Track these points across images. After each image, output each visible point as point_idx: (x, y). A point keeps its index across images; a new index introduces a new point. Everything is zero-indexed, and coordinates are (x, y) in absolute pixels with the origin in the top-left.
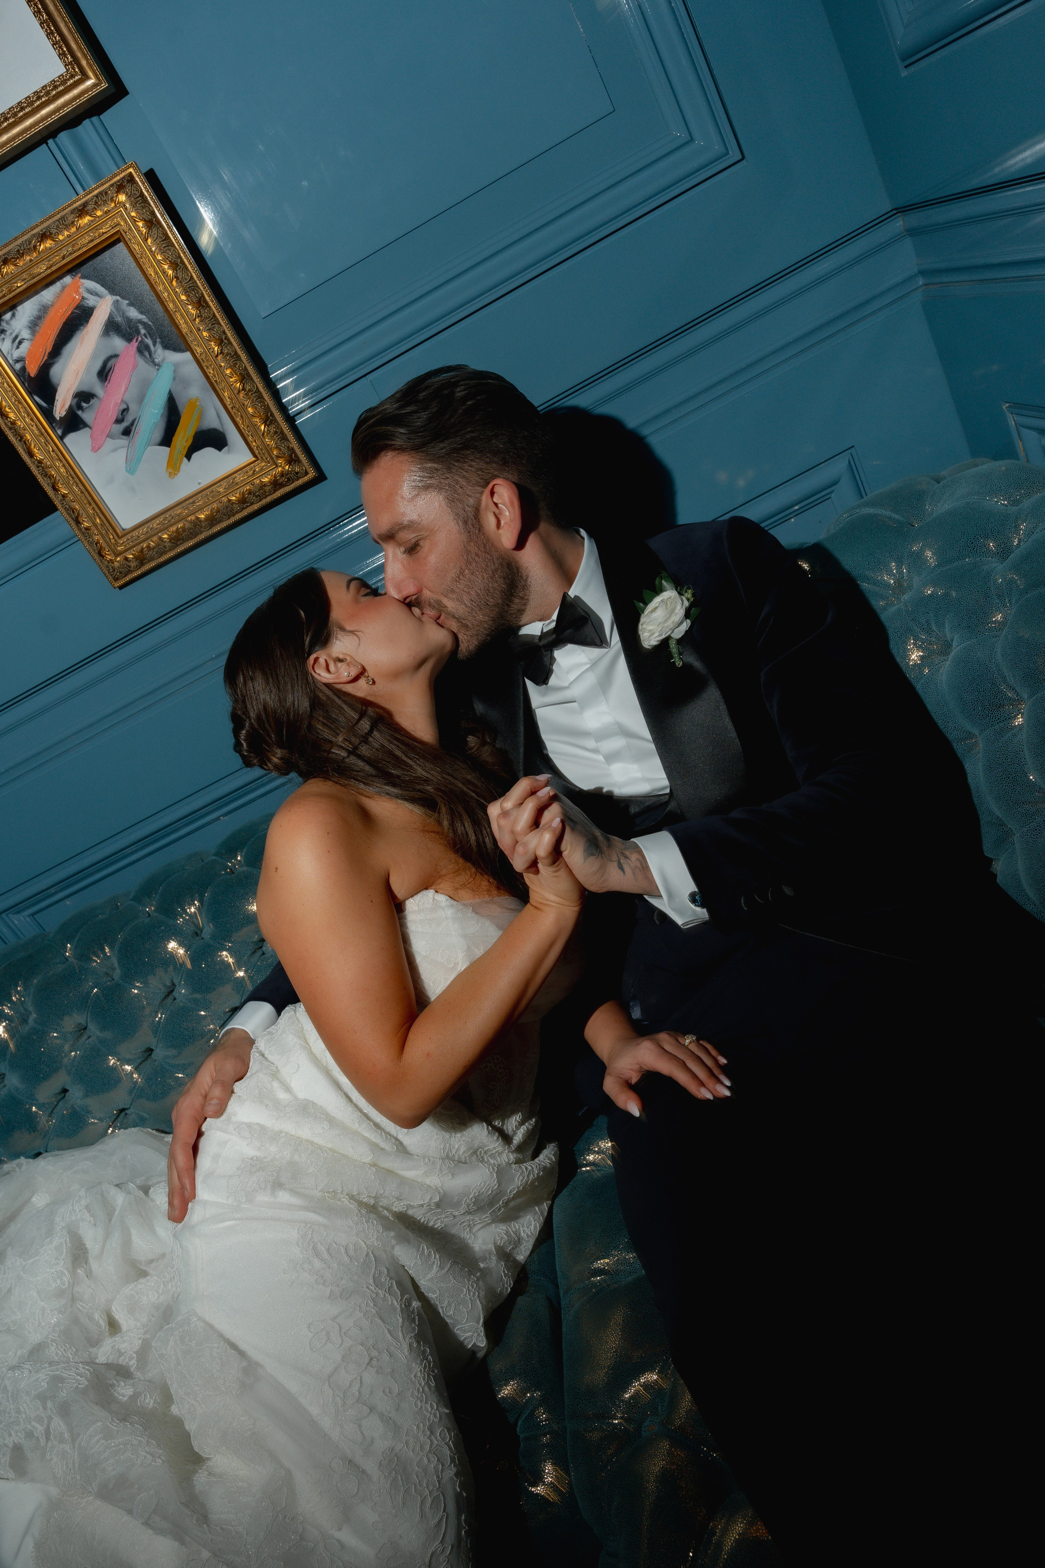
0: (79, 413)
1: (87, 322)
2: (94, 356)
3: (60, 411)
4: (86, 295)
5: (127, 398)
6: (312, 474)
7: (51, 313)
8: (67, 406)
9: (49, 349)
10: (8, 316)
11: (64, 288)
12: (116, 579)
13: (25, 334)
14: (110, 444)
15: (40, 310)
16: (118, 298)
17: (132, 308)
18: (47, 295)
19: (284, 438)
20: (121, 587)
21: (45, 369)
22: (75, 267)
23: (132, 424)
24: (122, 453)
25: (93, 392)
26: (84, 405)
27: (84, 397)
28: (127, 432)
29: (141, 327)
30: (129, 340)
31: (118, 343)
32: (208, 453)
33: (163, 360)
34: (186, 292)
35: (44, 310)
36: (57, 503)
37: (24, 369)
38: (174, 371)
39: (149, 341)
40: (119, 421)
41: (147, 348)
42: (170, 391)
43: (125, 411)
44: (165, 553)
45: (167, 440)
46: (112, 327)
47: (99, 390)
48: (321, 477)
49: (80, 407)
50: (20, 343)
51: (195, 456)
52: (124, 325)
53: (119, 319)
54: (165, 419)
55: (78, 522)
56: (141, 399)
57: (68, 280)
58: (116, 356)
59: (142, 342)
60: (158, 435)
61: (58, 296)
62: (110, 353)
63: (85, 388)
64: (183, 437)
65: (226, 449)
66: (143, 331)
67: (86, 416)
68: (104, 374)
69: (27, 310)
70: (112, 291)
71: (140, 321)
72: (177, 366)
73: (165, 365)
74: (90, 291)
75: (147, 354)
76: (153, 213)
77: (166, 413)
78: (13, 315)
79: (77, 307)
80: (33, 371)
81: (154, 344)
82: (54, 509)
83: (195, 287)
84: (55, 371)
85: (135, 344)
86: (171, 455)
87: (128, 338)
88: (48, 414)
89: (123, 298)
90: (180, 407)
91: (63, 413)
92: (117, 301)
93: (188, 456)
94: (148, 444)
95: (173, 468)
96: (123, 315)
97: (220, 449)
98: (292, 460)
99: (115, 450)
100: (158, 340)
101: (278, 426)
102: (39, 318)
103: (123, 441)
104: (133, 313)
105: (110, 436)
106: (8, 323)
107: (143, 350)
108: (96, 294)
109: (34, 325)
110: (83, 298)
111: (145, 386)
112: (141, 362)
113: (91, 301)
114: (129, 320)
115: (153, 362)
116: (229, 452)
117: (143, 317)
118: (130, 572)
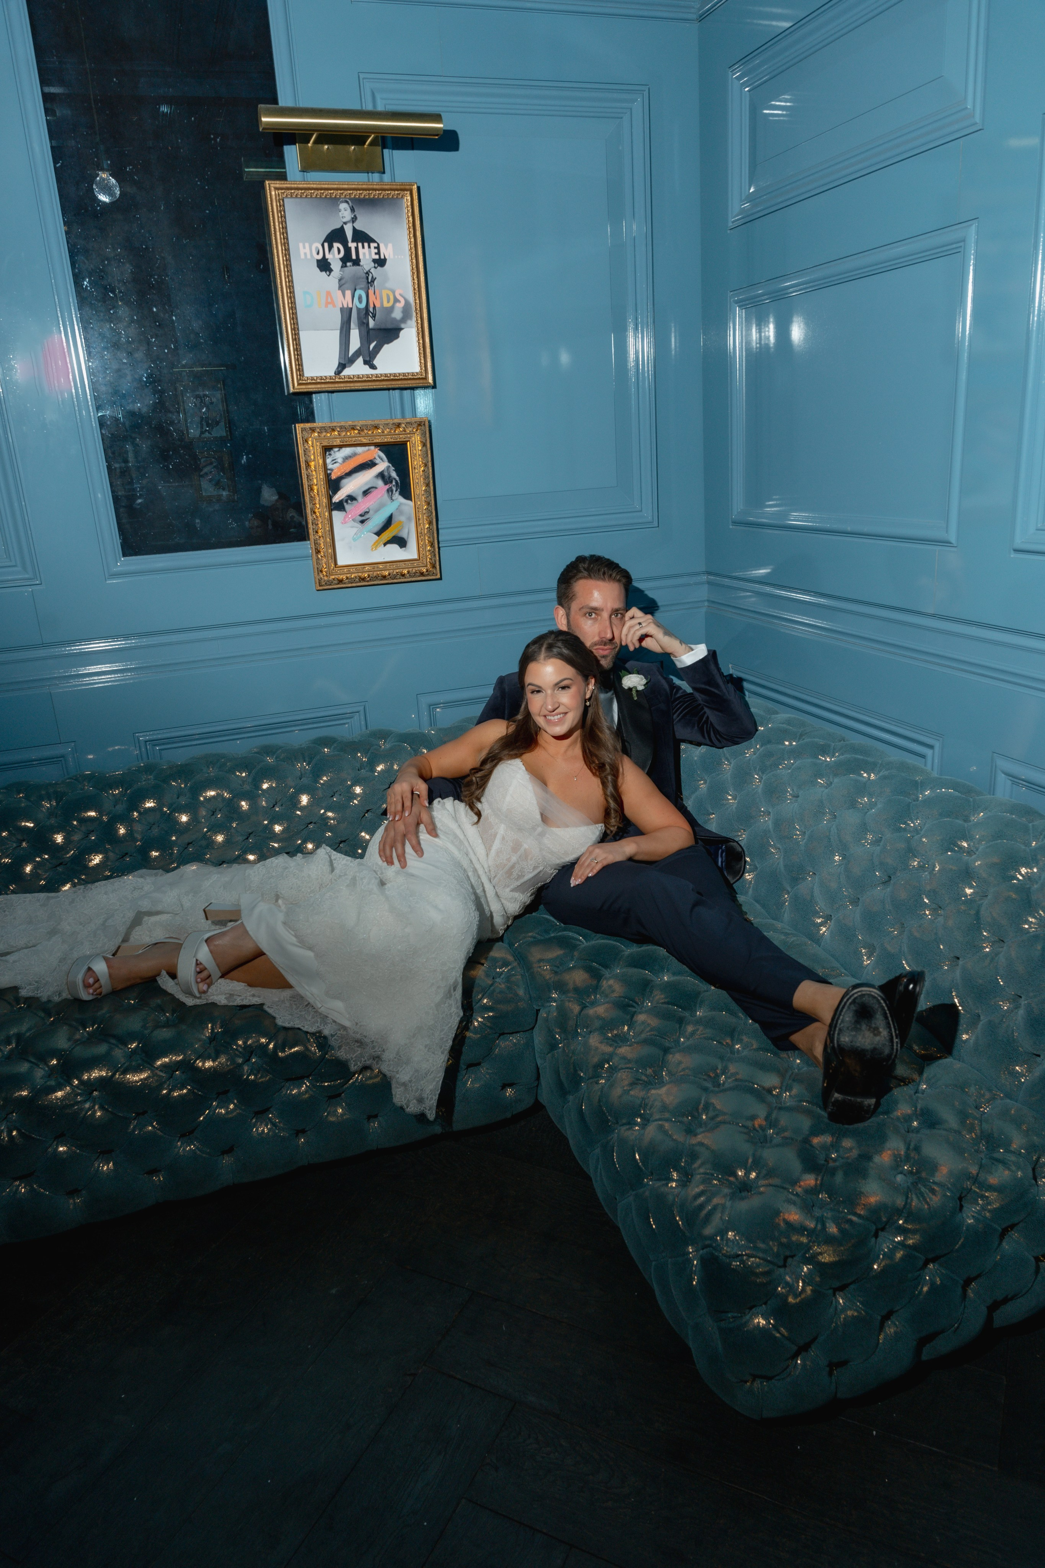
0: (345, 504)
1: (371, 468)
2: (366, 484)
3: (336, 499)
4: (377, 457)
5: (370, 508)
6: (438, 576)
7: (357, 457)
8: (341, 499)
9: (347, 471)
10: (336, 449)
11: (369, 450)
12: (320, 586)
13: (340, 460)
14: (352, 523)
15: (352, 454)
16: (391, 465)
17: (394, 472)
18: (359, 450)
19: (435, 555)
20: (318, 590)
21: (340, 478)
22: (377, 445)
23: (367, 520)
24: (355, 530)
25: (358, 498)
26: (349, 501)
27: (351, 498)
28: (362, 522)
29: (394, 481)
30: (386, 484)
31: (380, 483)
32: (395, 547)
33: (396, 499)
34: (424, 479)
35: (355, 455)
36: (312, 537)
37: (330, 474)
38: (399, 506)
39: (394, 489)
40: (361, 515)
41: (392, 491)
42: (392, 515)
43: (367, 512)
44: (352, 583)
45: (378, 533)
46: (381, 475)
47: (360, 499)
48: (441, 579)
49: (347, 501)
50: (335, 463)
51: (388, 546)
52: (387, 478)
53: (386, 474)
54: (383, 524)
55: (318, 552)
56: (377, 511)
57: (372, 448)
58: (376, 488)
59: (391, 488)
60: (376, 529)
61: (364, 452)
62: (374, 485)
63: (354, 495)
64: (387, 535)
65: (404, 549)
66: (394, 483)
67: (347, 507)
68: (366, 493)
69: (347, 451)
70: (389, 461)
71: (395, 479)
72: (401, 504)
73: (395, 502)
74: (379, 457)
75: (390, 493)
76: (426, 441)
77: (385, 522)
78: (339, 450)
79: (370, 461)
80: (334, 477)
81: (396, 491)
82: (309, 540)
83: (428, 477)
84: (344, 482)
85: (387, 487)
86: (377, 541)
87: (386, 483)
88: (330, 498)
89: (392, 466)
90: (393, 522)
91: (337, 501)
92: (389, 466)
93: (385, 544)
94: (370, 531)
95: (375, 546)
96: (389, 473)
97: (401, 548)
98: (434, 566)
99: (352, 527)
100: (399, 490)
101: (434, 549)
102: (350, 457)
103: (359, 525)
104: (394, 474)
105: (354, 520)
106: (334, 452)
107: (390, 491)
108: (382, 459)
109: (346, 459)
110: (375, 458)
111: (382, 506)
112: (386, 495)
113: (378, 461)
114: (390, 477)
115: (391, 498)
116: (405, 550)
117: (397, 478)
118: (331, 585)
